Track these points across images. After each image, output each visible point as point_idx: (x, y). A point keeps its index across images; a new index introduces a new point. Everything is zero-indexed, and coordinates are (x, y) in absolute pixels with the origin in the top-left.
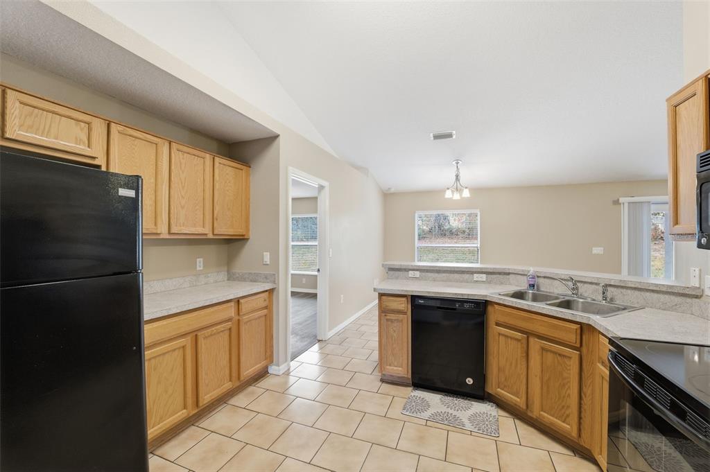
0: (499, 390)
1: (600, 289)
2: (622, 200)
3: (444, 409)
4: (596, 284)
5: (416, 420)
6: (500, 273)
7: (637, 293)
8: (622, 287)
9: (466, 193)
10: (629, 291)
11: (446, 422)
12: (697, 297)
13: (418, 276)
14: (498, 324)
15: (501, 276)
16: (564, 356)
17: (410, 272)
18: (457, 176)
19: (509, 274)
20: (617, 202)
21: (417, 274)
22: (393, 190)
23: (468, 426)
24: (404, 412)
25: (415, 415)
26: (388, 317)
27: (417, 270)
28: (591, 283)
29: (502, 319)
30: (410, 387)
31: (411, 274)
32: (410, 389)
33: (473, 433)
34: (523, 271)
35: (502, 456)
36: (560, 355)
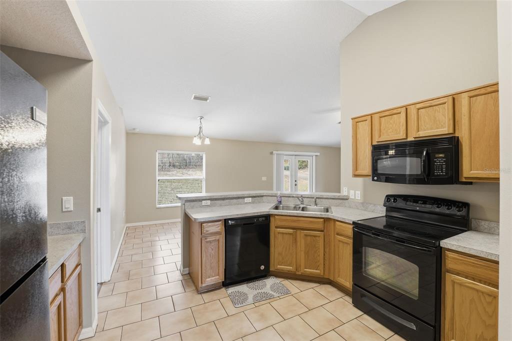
0: (279, 266)
1: (314, 200)
2: (274, 152)
3: (255, 292)
4: (312, 198)
5: (248, 307)
6: (258, 196)
7: (327, 200)
8: (321, 198)
9: (207, 142)
10: (324, 200)
11: (264, 299)
12: (347, 199)
13: (209, 204)
14: (277, 227)
15: (259, 198)
16: (316, 236)
17: (203, 201)
18: (200, 128)
19: (262, 196)
20: (272, 153)
21: (209, 202)
22: (137, 131)
23: (276, 295)
24: (237, 306)
25: (244, 304)
26: (208, 240)
27: (209, 199)
28: (308, 198)
29: (279, 224)
30: (222, 288)
31: (204, 203)
32: (223, 289)
33: (281, 297)
34: (272, 194)
35: (301, 301)
36: (314, 236)
